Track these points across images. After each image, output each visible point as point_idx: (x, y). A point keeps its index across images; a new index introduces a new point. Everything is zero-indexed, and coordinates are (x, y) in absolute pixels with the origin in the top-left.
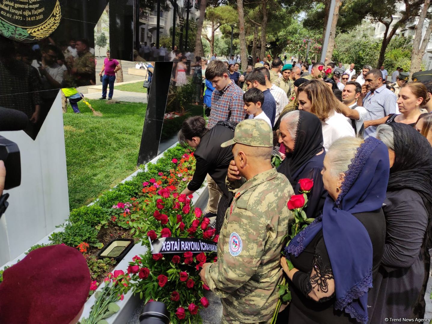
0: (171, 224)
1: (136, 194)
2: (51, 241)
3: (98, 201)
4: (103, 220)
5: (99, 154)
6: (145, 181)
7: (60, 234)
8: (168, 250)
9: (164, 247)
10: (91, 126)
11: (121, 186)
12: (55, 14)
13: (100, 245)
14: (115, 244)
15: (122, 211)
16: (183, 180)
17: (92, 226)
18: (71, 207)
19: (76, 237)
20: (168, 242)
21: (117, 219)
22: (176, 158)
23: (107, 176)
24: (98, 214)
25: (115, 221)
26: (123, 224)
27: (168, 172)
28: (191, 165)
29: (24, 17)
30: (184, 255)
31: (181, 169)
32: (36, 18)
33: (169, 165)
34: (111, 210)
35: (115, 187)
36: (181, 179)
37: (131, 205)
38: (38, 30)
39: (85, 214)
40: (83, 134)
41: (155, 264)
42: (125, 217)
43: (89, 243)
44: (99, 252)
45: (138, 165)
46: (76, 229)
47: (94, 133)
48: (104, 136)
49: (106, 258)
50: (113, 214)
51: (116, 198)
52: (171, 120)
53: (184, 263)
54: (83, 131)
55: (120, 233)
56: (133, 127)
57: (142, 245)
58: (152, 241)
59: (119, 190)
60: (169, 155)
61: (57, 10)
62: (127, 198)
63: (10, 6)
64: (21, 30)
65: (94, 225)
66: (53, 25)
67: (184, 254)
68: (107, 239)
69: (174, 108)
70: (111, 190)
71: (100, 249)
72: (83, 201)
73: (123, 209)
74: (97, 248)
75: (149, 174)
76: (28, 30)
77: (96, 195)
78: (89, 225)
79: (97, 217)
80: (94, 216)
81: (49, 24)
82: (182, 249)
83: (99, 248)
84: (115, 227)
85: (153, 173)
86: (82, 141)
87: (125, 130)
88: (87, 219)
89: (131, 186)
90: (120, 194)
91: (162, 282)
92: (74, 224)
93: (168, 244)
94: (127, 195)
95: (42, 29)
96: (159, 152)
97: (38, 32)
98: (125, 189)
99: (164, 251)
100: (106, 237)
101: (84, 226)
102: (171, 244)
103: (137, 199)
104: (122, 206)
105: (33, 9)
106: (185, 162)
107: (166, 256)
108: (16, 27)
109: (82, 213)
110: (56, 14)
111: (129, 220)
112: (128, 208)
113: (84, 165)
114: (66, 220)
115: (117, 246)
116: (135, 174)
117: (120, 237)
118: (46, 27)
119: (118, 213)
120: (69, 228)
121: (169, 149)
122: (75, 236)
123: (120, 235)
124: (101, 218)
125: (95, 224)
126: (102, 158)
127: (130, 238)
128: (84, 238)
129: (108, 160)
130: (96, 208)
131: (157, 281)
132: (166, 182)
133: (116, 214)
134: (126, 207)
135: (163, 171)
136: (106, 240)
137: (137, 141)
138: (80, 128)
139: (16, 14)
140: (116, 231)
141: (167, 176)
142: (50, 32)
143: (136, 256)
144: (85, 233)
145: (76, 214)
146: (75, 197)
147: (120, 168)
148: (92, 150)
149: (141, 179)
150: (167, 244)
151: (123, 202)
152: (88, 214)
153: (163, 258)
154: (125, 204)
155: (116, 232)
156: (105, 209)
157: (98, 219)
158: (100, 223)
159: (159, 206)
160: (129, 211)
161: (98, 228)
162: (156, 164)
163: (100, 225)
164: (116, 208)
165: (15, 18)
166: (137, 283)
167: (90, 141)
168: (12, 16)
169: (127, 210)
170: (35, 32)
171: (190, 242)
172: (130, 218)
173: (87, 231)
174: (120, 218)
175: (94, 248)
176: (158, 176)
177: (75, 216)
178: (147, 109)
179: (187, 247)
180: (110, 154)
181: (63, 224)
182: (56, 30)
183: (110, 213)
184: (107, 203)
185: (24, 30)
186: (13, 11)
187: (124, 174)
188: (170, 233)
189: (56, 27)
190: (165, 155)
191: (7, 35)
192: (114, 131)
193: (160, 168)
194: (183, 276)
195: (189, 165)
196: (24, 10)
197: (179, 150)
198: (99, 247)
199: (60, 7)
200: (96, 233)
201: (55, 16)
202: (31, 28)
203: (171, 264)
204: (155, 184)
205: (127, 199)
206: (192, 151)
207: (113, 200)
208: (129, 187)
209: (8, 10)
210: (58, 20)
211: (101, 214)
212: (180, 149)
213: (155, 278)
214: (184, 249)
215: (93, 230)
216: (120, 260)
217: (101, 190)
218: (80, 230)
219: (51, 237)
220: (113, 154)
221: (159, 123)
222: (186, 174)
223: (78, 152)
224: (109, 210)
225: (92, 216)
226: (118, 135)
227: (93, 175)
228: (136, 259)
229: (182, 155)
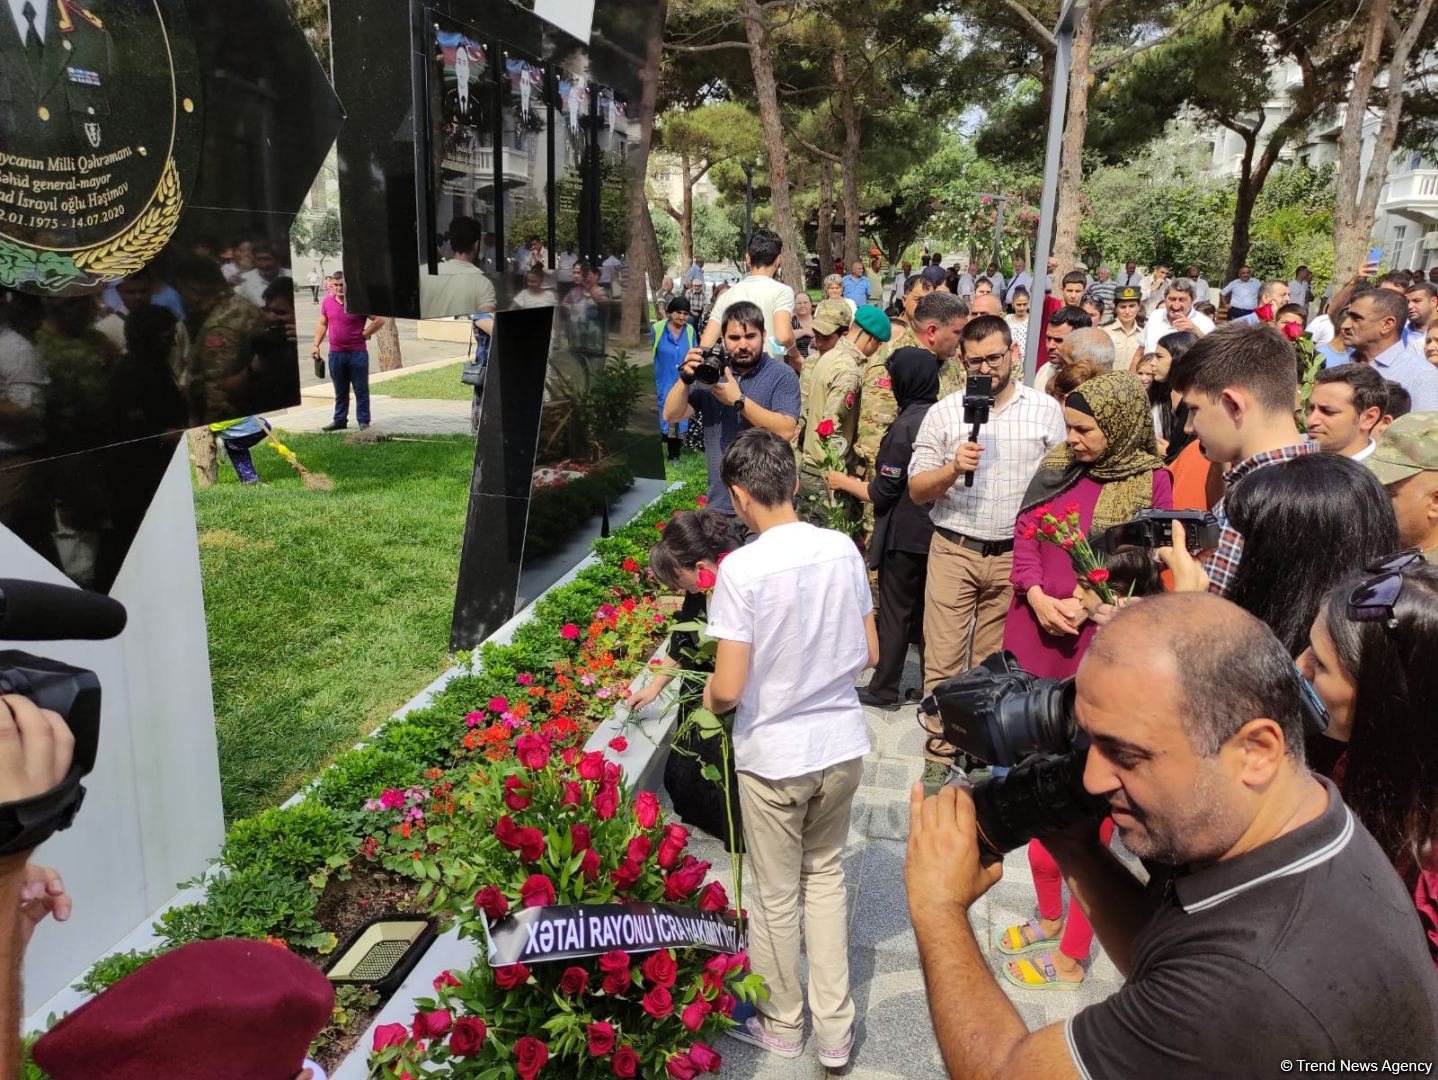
0: (554, 860)
1: (445, 753)
2: (164, 938)
3: (318, 788)
4: (333, 853)
5: (323, 618)
6: (473, 707)
7: (190, 913)
8: (547, 949)
9: (533, 941)
10: (297, 525)
11: (395, 732)
12: (161, 199)
13: (327, 942)
14: (375, 934)
15: (398, 819)
16: (600, 694)
17: (299, 877)
18: (232, 810)
19: (244, 919)
20: (546, 923)
21: (380, 848)
22: (575, 621)
23: (350, 695)
24: (319, 833)
25: (373, 854)
26: (401, 862)
27: (548, 671)
28: (626, 643)
29: (64, 217)
30: (600, 964)
31: (593, 658)
32: (101, 217)
33: (554, 647)
34: (360, 815)
35: (374, 734)
36: (591, 691)
37: (427, 795)
38: (109, 254)
39: (275, 835)
40: (270, 556)
41: (504, 1000)
42: (406, 839)
43: (288, 935)
44: (323, 963)
45: (453, 650)
46: (246, 892)
47: (305, 550)
48: (338, 558)
49: (345, 986)
50: (369, 830)
51: (378, 774)
52: (560, 493)
53: (600, 993)
54: (270, 544)
55: (391, 894)
56: (433, 518)
57: (461, 936)
58: (493, 924)
59: (389, 746)
60: (552, 613)
61: (168, 186)
62: (413, 769)
63: (18, 189)
64: (56, 258)
65: (304, 872)
66: (156, 234)
67: (601, 960)
68: (349, 917)
69: (570, 449)
70: (359, 747)
71: (325, 955)
72: (269, 785)
73: (401, 812)
74: (314, 950)
75: (487, 682)
76: (75, 256)
77: (313, 765)
78: (287, 874)
79: (314, 844)
80: (305, 840)
81: (142, 232)
82: (593, 944)
83: (321, 952)
84: (376, 876)
85: (499, 678)
86: (267, 577)
87: (408, 531)
88: (280, 855)
89: (427, 726)
90: (391, 759)
91: (528, 1064)
92: (238, 874)
93: (547, 930)
94: (414, 759)
95: (120, 249)
96: (519, 601)
97: (107, 261)
98: (406, 739)
99: (533, 954)
100: (345, 910)
101: (272, 878)
102: (556, 929)
103: (447, 772)
104: (395, 801)
105: (91, 190)
106: (606, 630)
107: (540, 970)
108: (39, 252)
109: (263, 836)
110: (166, 197)
111: (420, 846)
112: (419, 806)
113: (273, 661)
114: (213, 861)
115: (378, 940)
116: (440, 684)
117: (391, 907)
118: (134, 243)
119: (383, 824)
120: (222, 888)
121: (549, 591)
122: (241, 914)
123: (390, 902)
124: (329, 848)
125: (307, 870)
126: (333, 634)
127: (423, 911)
128: (271, 922)
129: (352, 637)
130: (310, 813)
131: (513, 1059)
132: (543, 706)
133: (378, 829)
134: (410, 803)
135: (532, 670)
136: (348, 920)
137: (448, 567)
138: (260, 536)
139: (38, 213)
140: (379, 887)
141: (547, 684)
142: (148, 255)
144: (275, 905)
145: (246, 839)
146: (244, 773)
147: (394, 664)
148: (301, 610)
149: (459, 700)
150: (542, 929)
151: (402, 786)
152: (284, 837)
153: (531, 980)
154: (408, 794)
155: (378, 893)
157: (316, 850)
158: (323, 864)
159: (513, 800)
160: (420, 815)
161: (319, 881)
162: (509, 643)
163: (325, 872)
164: (378, 807)
165: (35, 223)
166: (447, 1071)
167: (295, 576)
168: (27, 220)
169: (414, 811)
170: (98, 259)
171: (620, 918)
172: (424, 838)
173: (280, 895)
174: (392, 843)
175: (303, 950)
176: (517, 685)
177: (242, 845)
178: (477, 462)
179: (609, 936)
180: (360, 618)
181: (204, 876)
182: (167, 248)
183: (357, 825)
184: (347, 794)
185: (64, 259)
186: (29, 203)
187: (407, 684)
188: (552, 891)
189: (166, 239)
190: (539, 613)
191: (10, 281)
192: (371, 537)
193: (524, 658)
194: (598, 1037)
195: (619, 642)
196: (64, 195)
197: (584, 592)
198: (324, 947)
199: (177, 175)
200: (311, 900)
201: (164, 205)
202: (86, 251)
203: (556, 997)
204: (504, 716)
205: (413, 776)
206: (627, 592)
207: (365, 779)
208: (418, 730)
209: (11, 201)
210: (171, 215)
211: (328, 832)
212: (589, 590)
213: (504, 1050)
214: (601, 944)
215: (302, 891)
216: (393, 990)
217: (330, 744)
218: (258, 894)
219: (163, 925)
220: (371, 618)
221: (515, 508)
222: (609, 673)
223: (252, 618)
224: (357, 816)
225: (296, 843)
226: (386, 549)
227: (305, 695)
228: (444, 985)
229: (594, 607)
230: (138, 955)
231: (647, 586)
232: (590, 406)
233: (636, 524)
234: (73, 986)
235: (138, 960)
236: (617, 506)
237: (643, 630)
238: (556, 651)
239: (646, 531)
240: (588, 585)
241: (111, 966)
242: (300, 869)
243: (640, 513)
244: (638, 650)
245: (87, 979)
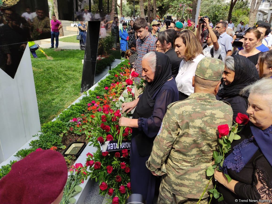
0: (112, 131)
1: (84, 111)
2: (31, 146)
3: (59, 118)
4: (64, 130)
5: (54, 85)
6: (88, 103)
7: (36, 141)
8: (112, 149)
9: (109, 147)
10: (47, 66)
11: (73, 107)
13: (64, 147)
14: (73, 145)
15: (76, 124)
16: (113, 100)
17: (57, 135)
18: (42, 122)
19: (47, 143)
20: (112, 144)
22: (107, 86)
23: (61, 100)
24: (61, 126)
25: (72, 130)
26: (77, 132)
27: (102, 96)
28: (117, 91)
30: (122, 152)
31: (111, 93)
33: (103, 91)
34: (68, 123)
35: (69, 107)
36: (112, 100)
37: (81, 119)
39: (52, 126)
40: (42, 72)
41: (104, 159)
42: (78, 127)
43: (56, 146)
44: (63, 151)
45: (82, 92)
46: (47, 137)
47: (49, 71)
48: (56, 73)
49: (69, 156)
50: (70, 126)
51: (71, 115)
52: (100, 61)
53: (122, 157)
54: (42, 70)
55: (76, 138)
56: (74, 66)
57: (94, 146)
58: (101, 144)
59: (72, 110)
60: (102, 85)
62: (78, 114)
65: (58, 134)
67: (122, 151)
68: (68, 142)
69: (101, 53)
70: (66, 110)
71: (64, 150)
72: (47, 117)
73: (76, 122)
74: (62, 149)
75: (91, 98)
77: (56, 113)
78: (55, 134)
79: (60, 128)
80: (58, 128)
83: (63, 149)
84: (72, 135)
85: (93, 97)
86: (42, 77)
87: (69, 68)
88: (53, 130)
89: (80, 106)
90: (73, 112)
91: (110, 171)
92: (45, 134)
93: (112, 145)
94: (77, 112)
96: (94, 82)
98: (76, 108)
99: (109, 150)
100: (67, 141)
101: (52, 135)
102: (113, 145)
103: (85, 115)
104: (75, 120)
106: (113, 88)
107: (110, 153)
109: (49, 127)
111: (81, 129)
112: (80, 121)
113: (45, 93)
114: (39, 132)
115: (74, 147)
116: (81, 98)
117: (76, 140)
119: (73, 125)
120: (42, 137)
121: (101, 80)
122: (47, 142)
124: (63, 129)
125: (59, 133)
126: (57, 88)
127: (83, 141)
128: (53, 143)
129: (61, 89)
130: (58, 122)
131: (106, 169)
132: (102, 103)
133: (72, 126)
134: (78, 121)
135: (99, 95)
136: (68, 143)
137: (79, 76)
138: (40, 68)
141: (102, 98)
143: (89, 153)
144: (53, 140)
145: (46, 127)
146: (42, 115)
147: (70, 94)
148: (49, 83)
149: (85, 101)
150: (111, 145)
151: (76, 117)
152: (54, 127)
153: (109, 155)
154: (78, 119)
155: (73, 138)
156: (64, 123)
157: (60, 130)
158: (62, 132)
159: (103, 120)
160: (80, 123)
161: (62, 135)
162: (94, 90)
163: (62, 134)
164: (72, 121)
167: (48, 77)
169: (79, 122)
171: (125, 143)
172: (81, 127)
173: (54, 138)
174: (75, 128)
175: (59, 149)
176: (97, 98)
177: (45, 129)
178: (85, 54)
179: (123, 146)
180: (62, 85)
181: (38, 134)
183: (68, 125)
184: (65, 119)
187: (73, 98)
188: (112, 138)
190: (99, 84)
192: (62, 69)
193: (97, 93)
194: (123, 166)
195: (116, 91)
197: (108, 81)
198: (63, 148)
200: (61, 139)
203: (114, 158)
204: (95, 104)
205: (78, 115)
206: (116, 81)
207: (69, 116)
208: (78, 107)
212: (109, 80)
213: (104, 168)
214: (122, 148)
215: (58, 138)
216: (78, 157)
217: (59, 109)
218: (50, 138)
219: (30, 143)
220: (64, 85)
221: (93, 63)
222: (114, 96)
223: (40, 84)
224: (67, 123)
225: (56, 128)
226: (66, 72)
227: (52, 100)
228: (89, 155)
229: (110, 84)
230: (27, 150)
231: (119, 80)
232: (105, 44)
233: (116, 68)
234: (14, 155)
235: (27, 151)
236: (112, 64)
237: (120, 88)
238: (104, 92)
239: (119, 69)
240: (109, 79)
241: (21, 152)
242: (57, 133)
243: (117, 66)
244: (120, 92)
245: (17, 154)
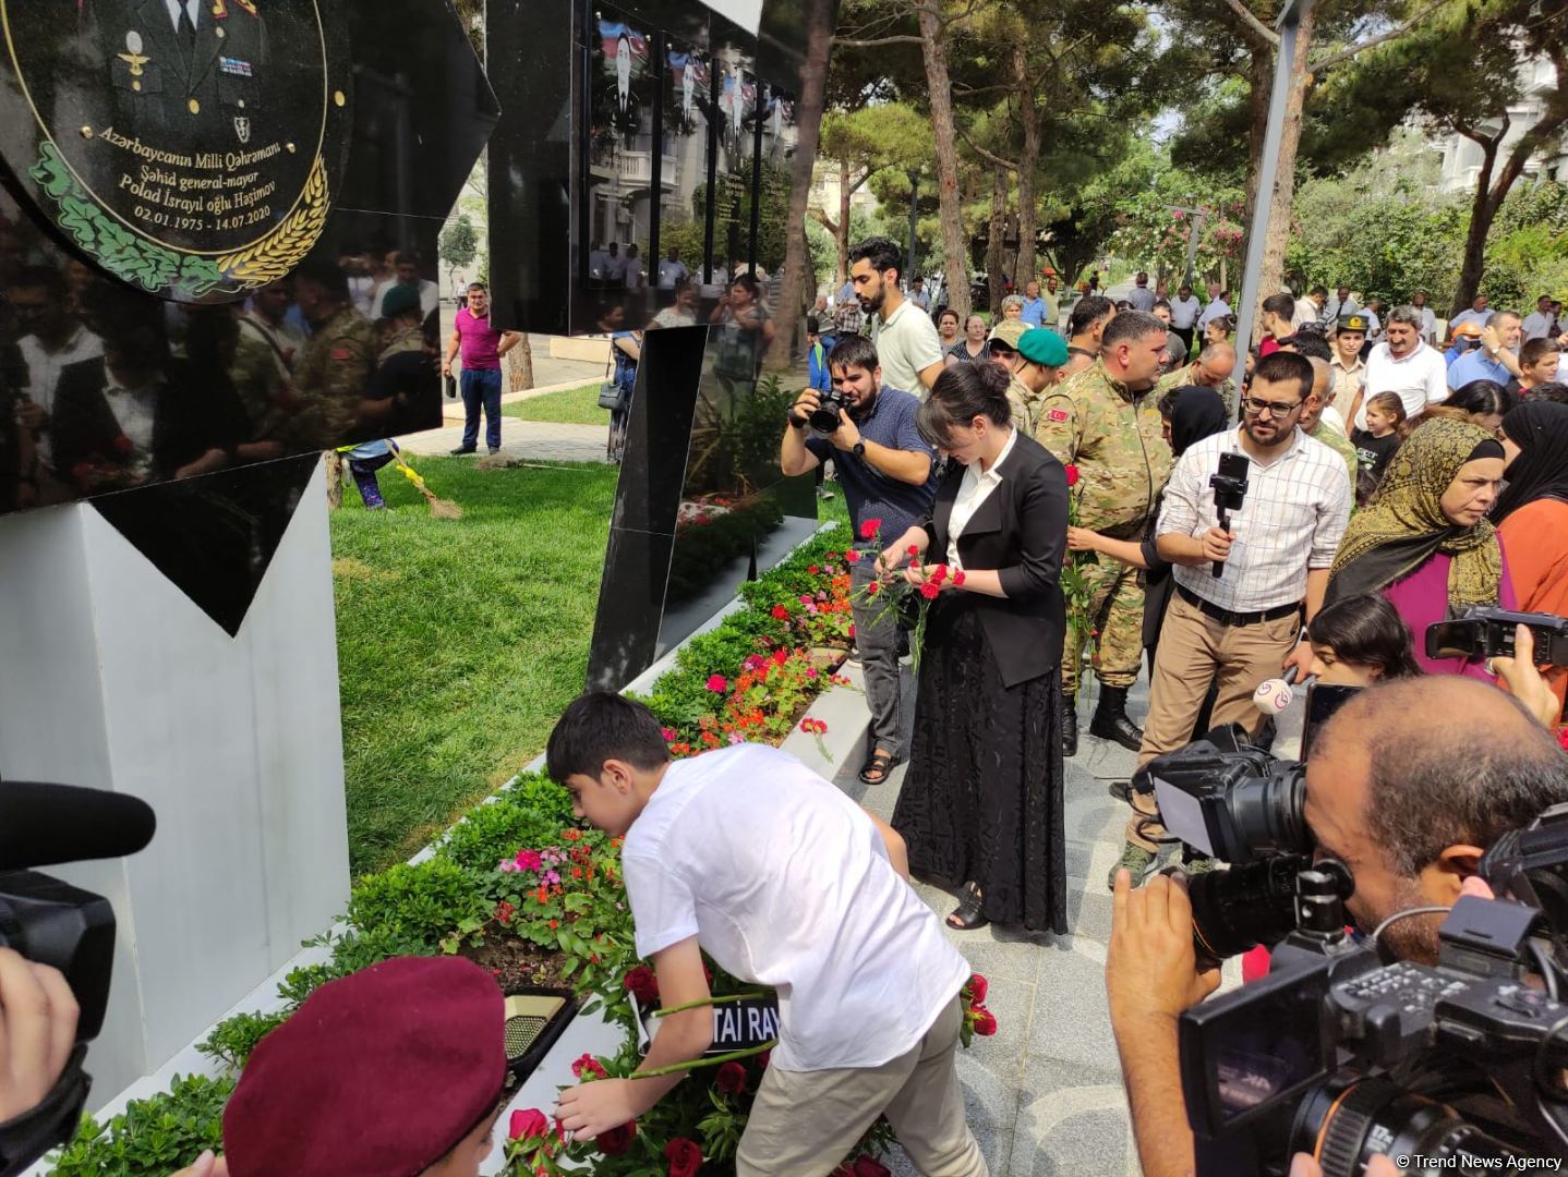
2: (289, 1000)
3: (449, 844)
4: (465, 917)
5: (451, 657)
7: (317, 974)
10: (423, 556)
11: (529, 786)
12: (308, 200)
15: (534, 882)
17: (429, 940)
18: (359, 864)
21: (515, 913)
22: (721, 672)
23: (479, 743)
24: (450, 894)
25: (508, 920)
26: (537, 930)
27: (693, 727)
28: (776, 699)
29: (208, 217)
31: (741, 714)
32: (246, 219)
33: (698, 699)
34: (494, 877)
35: (507, 787)
37: (564, 858)
38: (253, 259)
39: (405, 894)
40: (397, 587)
42: (542, 904)
46: (374, 955)
47: (431, 582)
48: (467, 592)
50: (502, 893)
51: (511, 833)
52: (704, 530)
54: (396, 575)
55: (526, 965)
56: (567, 553)
57: (607, 1019)
58: (643, 1009)
59: (523, 802)
60: (697, 663)
61: (316, 187)
62: (547, 829)
63: (165, 187)
64: (200, 262)
65: (434, 936)
66: (301, 238)
69: (713, 482)
70: (491, 800)
72: (394, 837)
73: (537, 874)
76: (219, 261)
77: (440, 816)
78: (417, 937)
79: (445, 905)
80: (436, 901)
81: (287, 236)
82: (751, 1038)
84: (510, 944)
86: (394, 611)
87: (539, 566)
88: (409, 915)
90: (527, 816)
91: (681, 1168)
92: (366, 934)
94: (549, 817)
95: (264, 253)
96: (660, 647)
97: (252, 265)
98: (541, 795)
101: (401, 940)
103: (585, 833)
104: (531, 862)
105: (237, 189)
106: (755, 684)
108: (183, 256)
109: (391, 894)
110: (314, 198)
111: (557, 914)
112: (555, 869)
113: (398, 702)
114: (339, 919)
115: (515, 1014)
117: (526, 978)
118: (279, 247)
119: (518, 888)
120: (350, 949)
121: (695, 636)
123: (525, 973)
124: (461, 910)
125: (438, 934)
126: (461, 675)
127: (562, 986)
129: (480, 680)
130: (441, 871)
131: (664, 1160)
133: (512, 892)
134: (547, 866)
135: (675, 724)
137: (583, 607)
138: (386, 565)
139: (183, 213)
140: (513, 956)
141: (691, 741)
142: (293, 260)
143: (586, 1057)
145: (374, 896)
146: (368, 822)
147: (525, 711)
151: (538, 846)
152: (415, 896)
154: (544, 855)
155: (512, 963)
156: (474, 875)
157: (448, 912)
158: (454, 928)
160: (556, 879)
161: (450, 946)
162: (650, 695)
163: (457, 936)
164: (514, 868)
165: (180, 225)
166: (589, 1170)
167: (422, 611)
168: (172, 221)
169: (550, 875)
170: (242, 264)
172: (561, 905)
174: (528, 908)
177: (370, 903)
178: (619, 494)
179: (768, 1029)
180: (489, 658)
181: (329, 934)
183: (490, 887)
184: (479, 852)
185: (208, 263)
186: (173, 203)
189: (311, 243)
190: (683, 660)
191: (153, 286)
192: (502, 571)
193: (667, 711)
195: (768, 698)
196: (209, 195)
197: (730, 640)
199: (325, 174)
201: (310, 207)
202: (230, 254)
203: (711, 1094)
205: (550, 835)
206: (777, 642)
207: (499, 837)
209: (158, 200)
210: (318, 217)
211: (460, 893)
212: (736, 638)
213: (655, 1149)
214: (760, 1037)
216: (529, 1072)
217: (458, 795)
219: (288, 986)
220: (501, 659)
221: (658, 546)
222: (758, 731)
223: (377, 654)
224: (489, 877)
225: (427, 903)
226: (517, 586)
227: (431, 740)
228: (584, 1070)
229: (742, 658)
230: (263, 1018)
231: (797, 636)
232: (736, 436)
233: (785, 567)
234: (196, 1046)
235: (263, 1023)
236: (765, 546)
237: (795, 686)
238: (702, 705)
239: (798, 575)
240: (735, 632)
241: (235, 1027)
242: (430, 932)
243: (790, 555)
244: (789, 708)
245: (212, 1039)
